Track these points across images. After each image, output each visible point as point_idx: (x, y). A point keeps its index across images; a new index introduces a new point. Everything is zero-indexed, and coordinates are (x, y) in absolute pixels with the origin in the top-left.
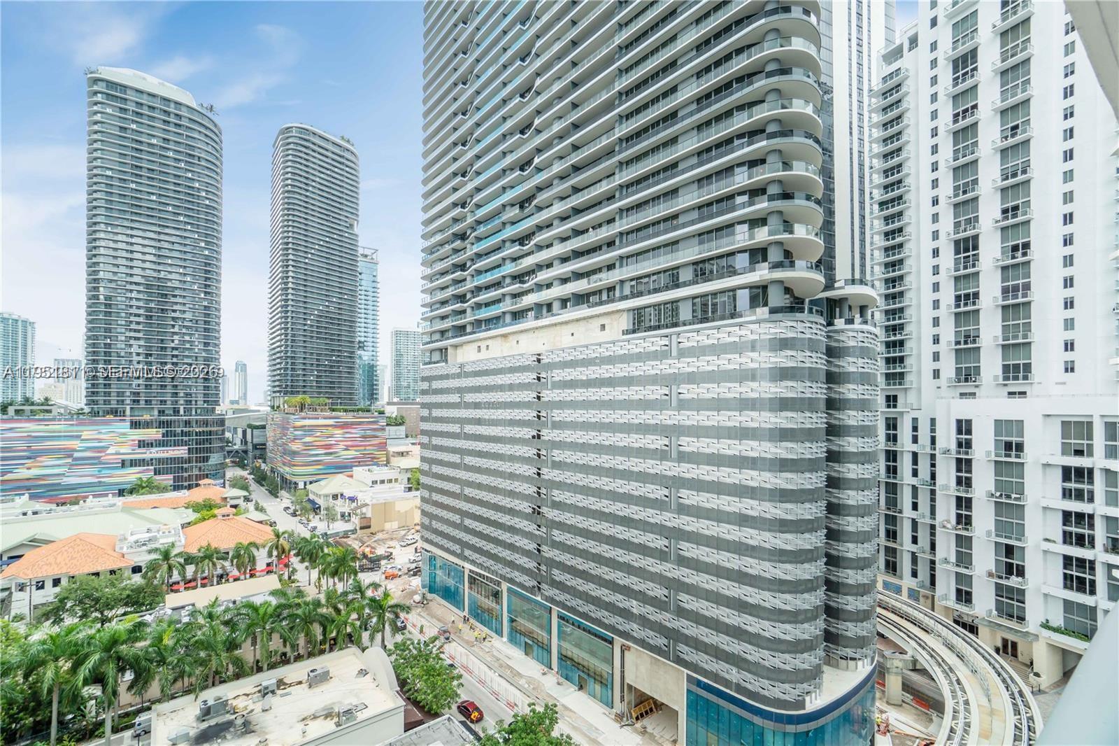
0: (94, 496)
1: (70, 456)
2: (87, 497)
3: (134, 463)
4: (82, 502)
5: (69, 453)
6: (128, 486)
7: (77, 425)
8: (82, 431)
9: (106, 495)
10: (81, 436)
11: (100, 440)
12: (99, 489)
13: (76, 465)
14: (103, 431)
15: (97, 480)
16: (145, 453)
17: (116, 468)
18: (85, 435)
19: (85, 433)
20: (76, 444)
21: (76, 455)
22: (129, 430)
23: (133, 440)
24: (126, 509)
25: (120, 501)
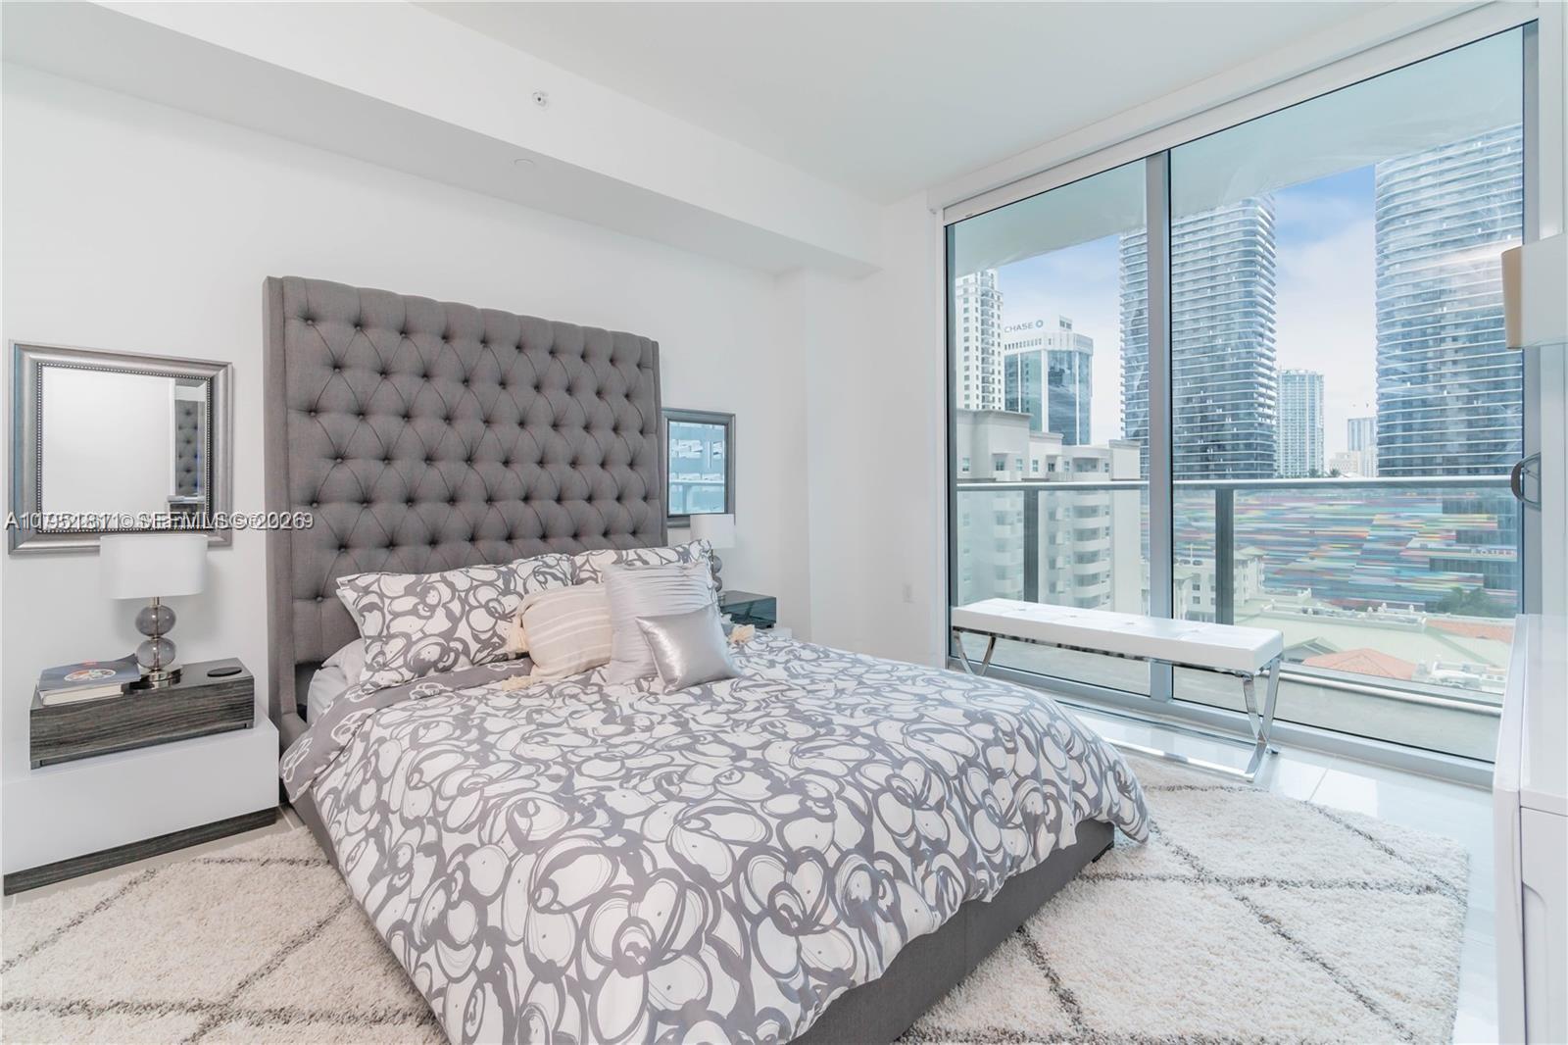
0: (1389, 605)
1: (1360, 547)
2: (1380, 605)
3: (1449, 565)
4: (1370, 609)
5: (1357, 542)
6: (1438, 599)
7: (1365, 505)
8: (1374, 515)
9: (1406, 607)
10: (1372, 520)
11: (1397, 528)
12: (1399, 597)
13: (1366, 560)
14: (1402, 515)
15: (1394, 584)
16: (1469, 551)
17: (1422, 570)
18: (1378, 519)
19: (1377, 517)
20: (1366, 532)
21: (1367, 546)
22: (1441, 515)
23: (1449, 531)
24: (1432, 631)
25: (1424, 618)
